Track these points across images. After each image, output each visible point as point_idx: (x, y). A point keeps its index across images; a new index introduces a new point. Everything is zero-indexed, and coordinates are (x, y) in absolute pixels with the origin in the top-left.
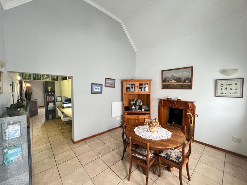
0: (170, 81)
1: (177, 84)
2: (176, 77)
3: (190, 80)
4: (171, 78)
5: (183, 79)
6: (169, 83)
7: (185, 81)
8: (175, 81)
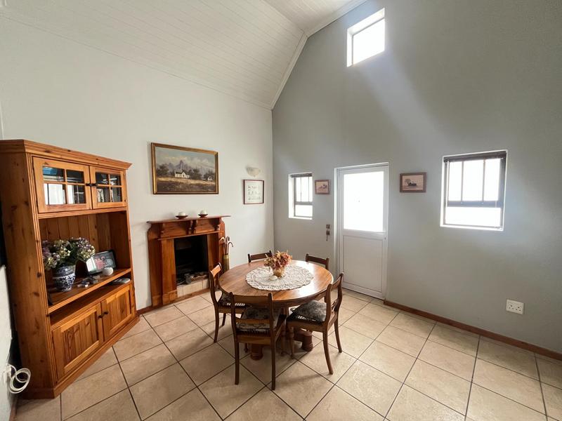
0: (176, 175)
1: (193, 182)
2: (190, 167)
3: (214, 176)
4: (179, 166)
5: (203, 173)
6: (173, 180)
7: (206, 177)
8: (189, 176)
